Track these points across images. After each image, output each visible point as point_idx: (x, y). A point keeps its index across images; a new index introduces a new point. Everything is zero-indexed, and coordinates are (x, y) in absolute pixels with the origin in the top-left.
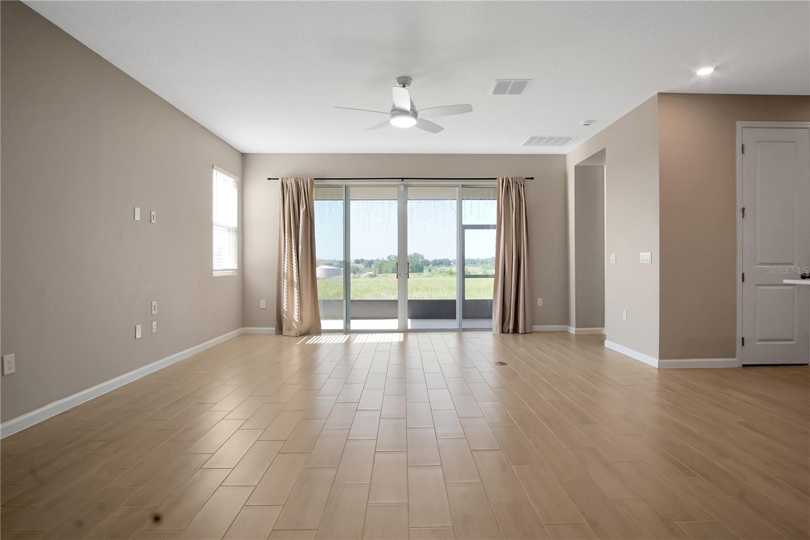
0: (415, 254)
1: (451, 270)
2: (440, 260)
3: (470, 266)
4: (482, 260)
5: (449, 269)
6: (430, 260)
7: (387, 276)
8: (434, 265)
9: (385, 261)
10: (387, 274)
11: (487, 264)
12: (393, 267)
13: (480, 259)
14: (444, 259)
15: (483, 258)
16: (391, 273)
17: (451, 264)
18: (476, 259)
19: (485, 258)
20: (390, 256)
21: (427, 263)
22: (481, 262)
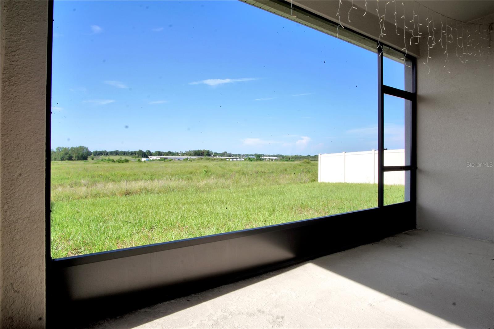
0: (81, 146)
1: (109, 158)
2: (100, 151)
3: (123, 156)
4: (131, 152)
5: (108, 158)
6: (92, 151)
7: (56, 163)
8: (95, 155)
9: (54, 151)
10: (55, 162)
11: (135, 154)
12: (61, 155)
13: (130, 151)
14: (103, 151)
15: (132, 151)
16: (60, 161)
17: (109, 154)
18: (127, 151)
19: (134, 150)
20: (59, 147)
21: (89, 154)
22: (130, 153)
